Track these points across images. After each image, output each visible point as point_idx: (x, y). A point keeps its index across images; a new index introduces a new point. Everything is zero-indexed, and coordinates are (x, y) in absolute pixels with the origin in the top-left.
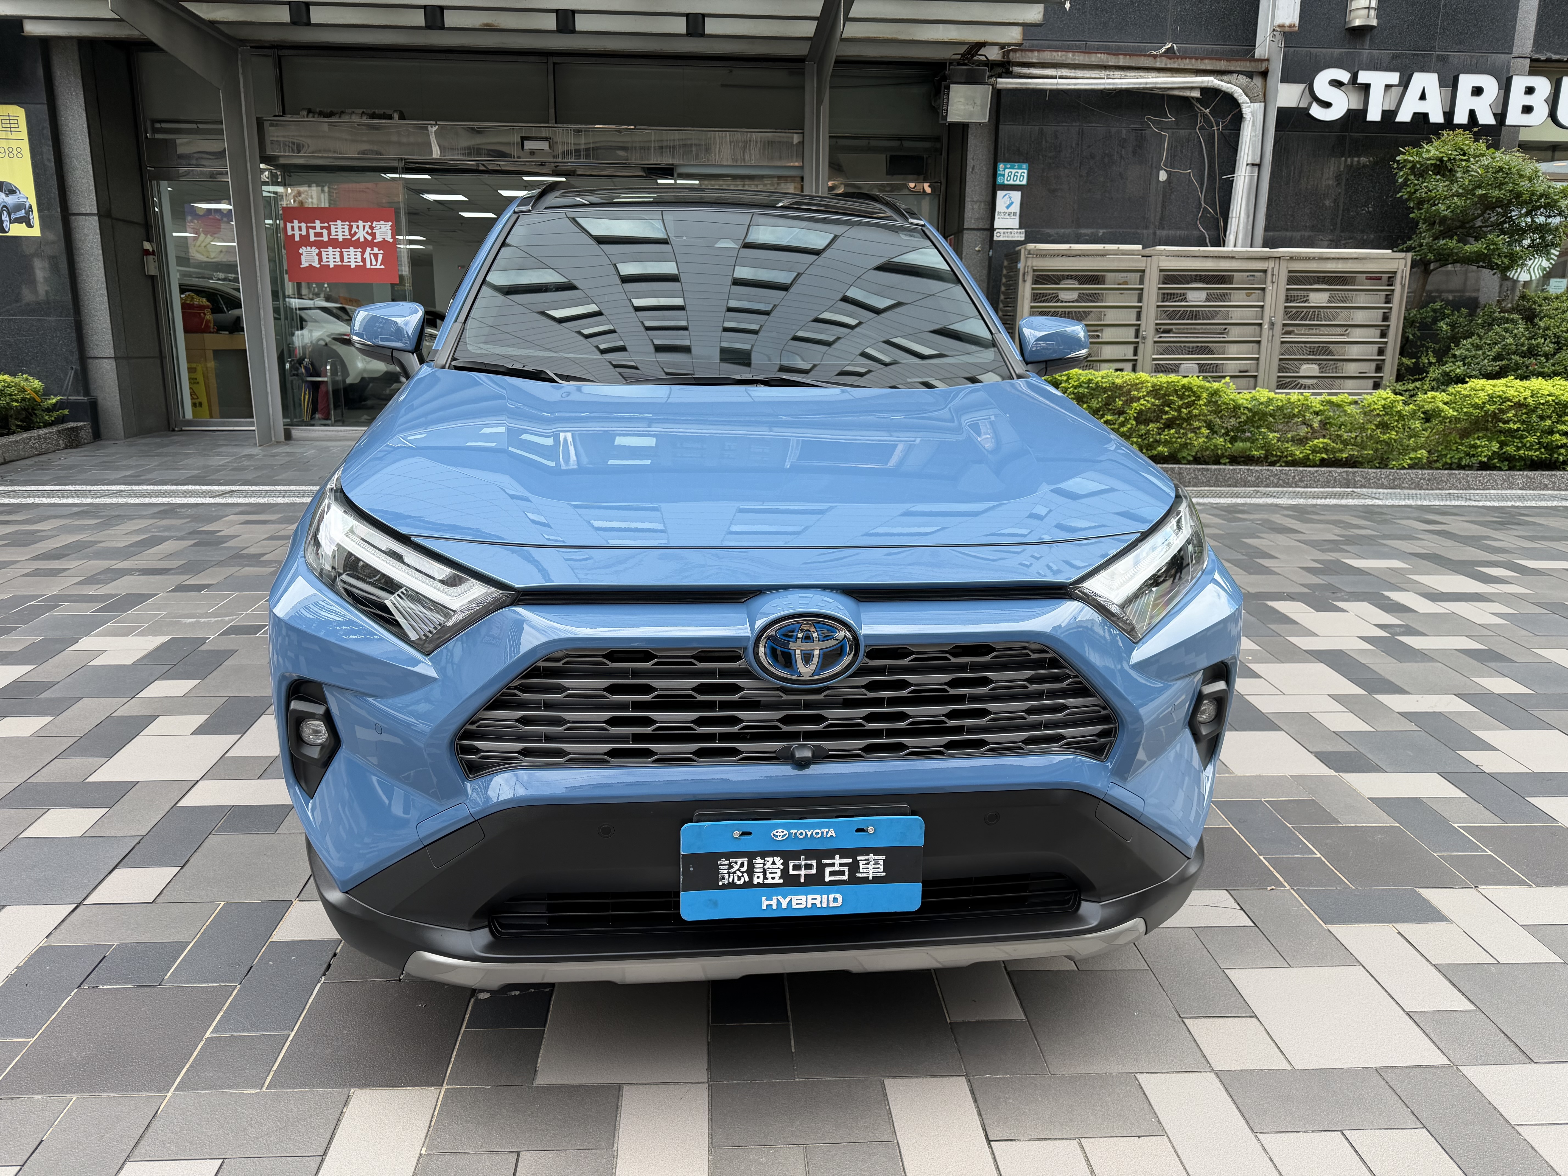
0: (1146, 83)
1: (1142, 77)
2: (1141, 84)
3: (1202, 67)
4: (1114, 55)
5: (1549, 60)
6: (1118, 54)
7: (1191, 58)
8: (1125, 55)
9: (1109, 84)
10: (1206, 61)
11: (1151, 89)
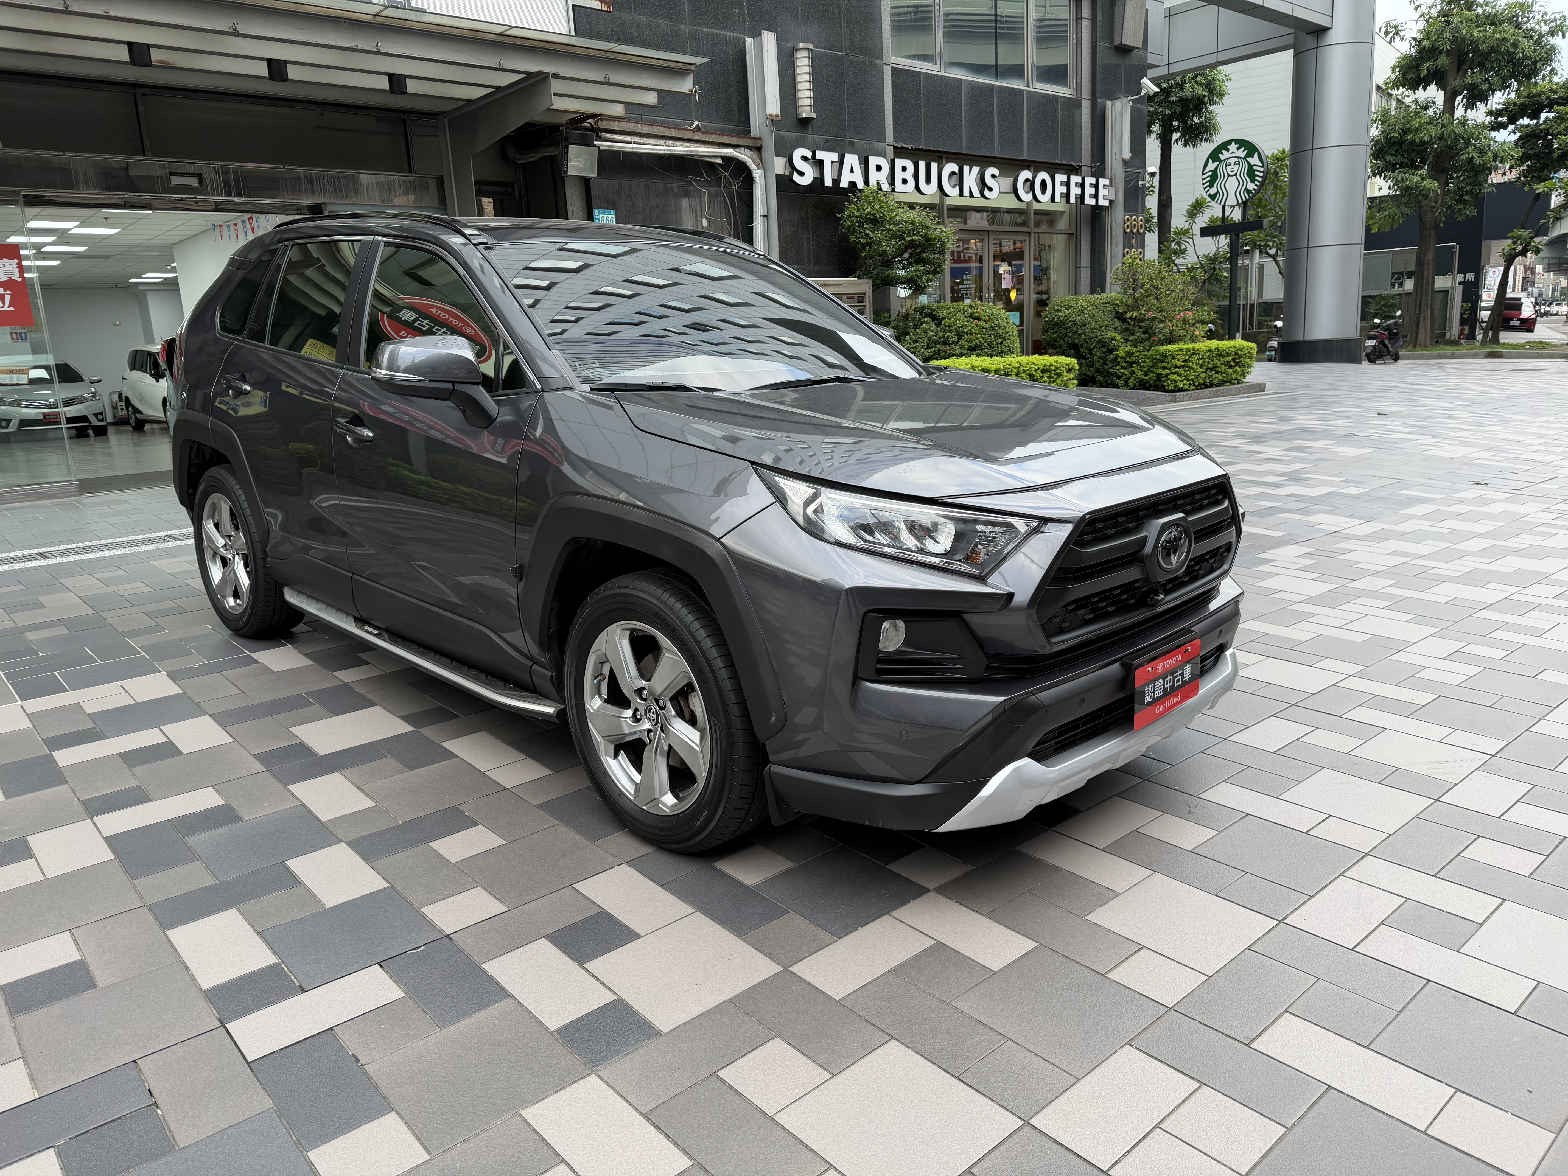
0: (691, 151)
1: (687, 147)
2: (688, 151)
3: (723, 141)
4: (668, 128)
5: (902, 148)
6: (670, 128)
7: (716, 134)
8: (675, 129)
9: (667, 150)
10: (725, 137)
11: (692, 156)
